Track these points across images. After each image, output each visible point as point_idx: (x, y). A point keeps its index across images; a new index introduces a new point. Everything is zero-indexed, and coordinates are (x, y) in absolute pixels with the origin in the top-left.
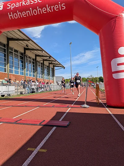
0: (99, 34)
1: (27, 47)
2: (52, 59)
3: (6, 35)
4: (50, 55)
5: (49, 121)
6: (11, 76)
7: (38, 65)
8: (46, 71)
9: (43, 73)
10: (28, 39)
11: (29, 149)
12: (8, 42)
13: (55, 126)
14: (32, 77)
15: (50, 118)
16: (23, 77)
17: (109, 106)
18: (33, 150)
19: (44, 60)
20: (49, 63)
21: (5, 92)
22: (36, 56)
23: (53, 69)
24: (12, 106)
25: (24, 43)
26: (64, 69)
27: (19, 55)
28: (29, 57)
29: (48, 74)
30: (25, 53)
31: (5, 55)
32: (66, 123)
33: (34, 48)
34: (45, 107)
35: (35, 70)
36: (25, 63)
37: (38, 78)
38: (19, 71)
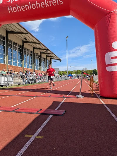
0: (94, 29)
1: (25, 40)
2: (49, 52)
3: (5, 28)
4: (47, 48)
5: (46, 110)
6: (10, 67)
7: (36, 57)
8: (43, 63)
9: (40, 65)
10: (27, 32)
11: (26, 136)
12: (7, 35)
13: (51, 114)
14: (30, 68)
15: (47, 107)
16: (21, 69)
17: (102, 97)
18: (31, 137)
19: (41, 53)
20: (46, 56)
21: (4, 83)
22: (34, 48)
23: (50, 62)
24: (11, 95)
25: (23, 36)
26: (60, 61)
27: (18, 47)
28: (27, 50)
29: (46, 66)
30: (23, 45)
31: (4, 47)
32: (62, 112)
33: (33, 41)
34: (42, 96)
35: (33, 62)
36: (23, 55)
37: (36, 69)
38: (18, 62)
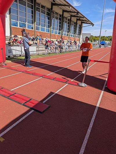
1: (54, 3)
2: (79, 15)
4: (77, 11)
6: (38, 33)
7: (65, 22)
8: (72, 28)
9: (69, 30)
13: (34, 109)
14: (57, 34)
16: (48, 35)
19: (71, 16)
20: (77, 19)
22: (64, 11)
23: (81, 26)
24: (22, 72)
26: (93, 26)
27: (46, 11)
28: (56, 13)
29: (75, 32)
30: (52, 9)
31: (32, 11)
33: (62, 3)
35: (61, 28)
36: (51, 20)
37: (64, 35)
38: (45, 28)
